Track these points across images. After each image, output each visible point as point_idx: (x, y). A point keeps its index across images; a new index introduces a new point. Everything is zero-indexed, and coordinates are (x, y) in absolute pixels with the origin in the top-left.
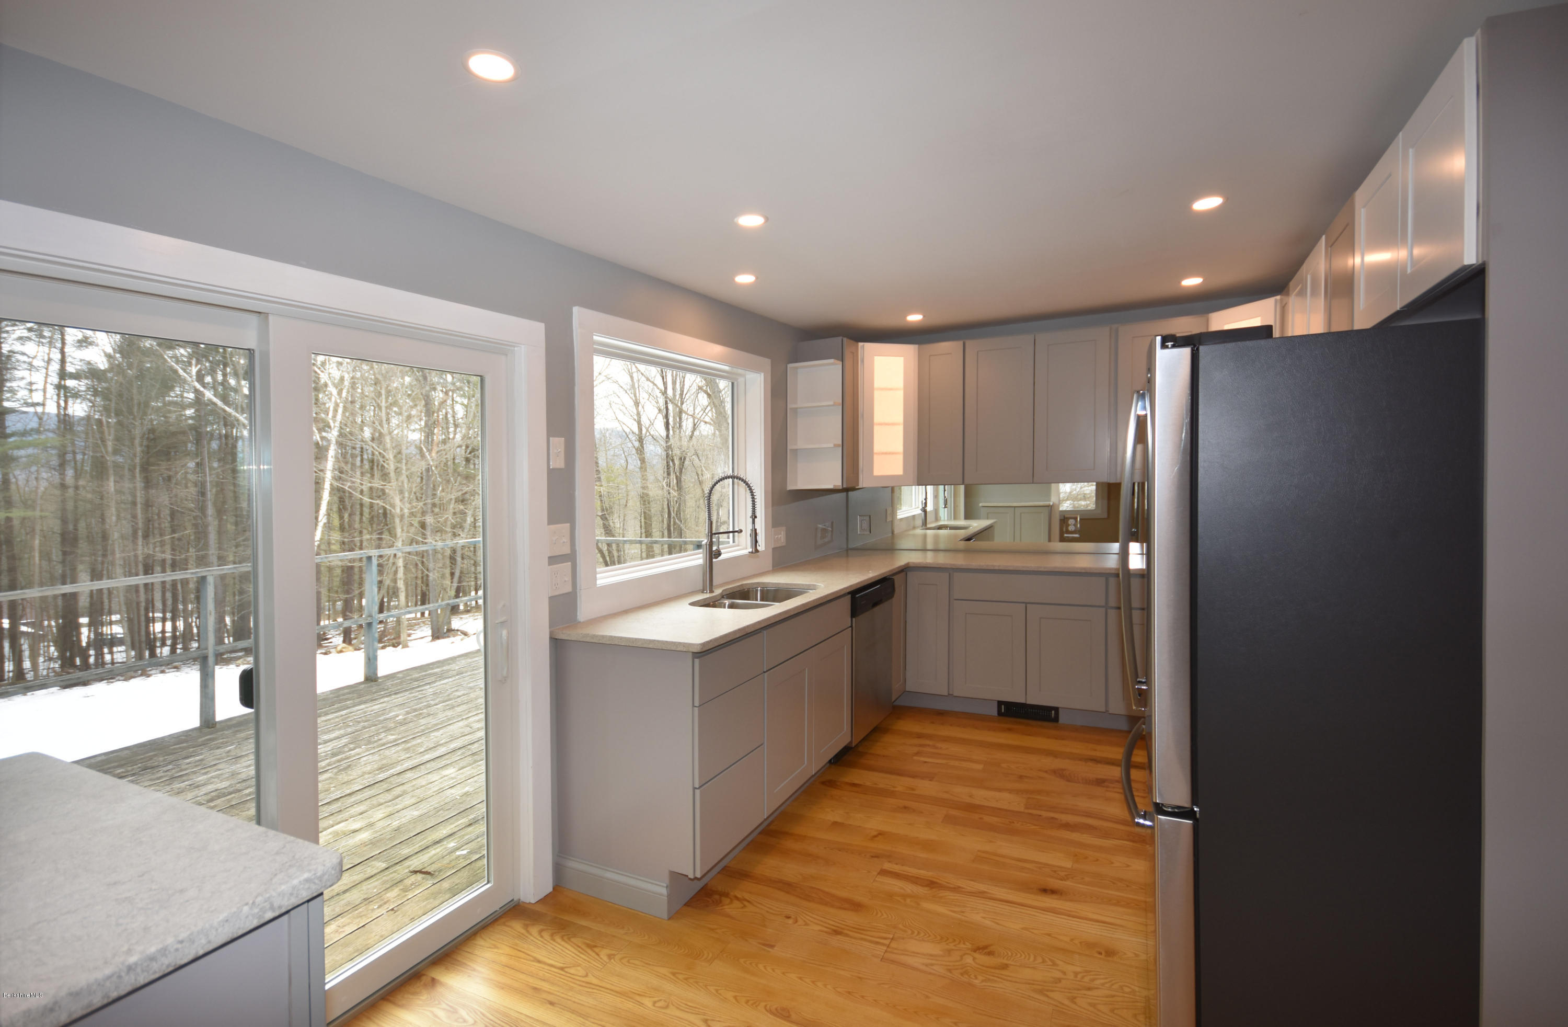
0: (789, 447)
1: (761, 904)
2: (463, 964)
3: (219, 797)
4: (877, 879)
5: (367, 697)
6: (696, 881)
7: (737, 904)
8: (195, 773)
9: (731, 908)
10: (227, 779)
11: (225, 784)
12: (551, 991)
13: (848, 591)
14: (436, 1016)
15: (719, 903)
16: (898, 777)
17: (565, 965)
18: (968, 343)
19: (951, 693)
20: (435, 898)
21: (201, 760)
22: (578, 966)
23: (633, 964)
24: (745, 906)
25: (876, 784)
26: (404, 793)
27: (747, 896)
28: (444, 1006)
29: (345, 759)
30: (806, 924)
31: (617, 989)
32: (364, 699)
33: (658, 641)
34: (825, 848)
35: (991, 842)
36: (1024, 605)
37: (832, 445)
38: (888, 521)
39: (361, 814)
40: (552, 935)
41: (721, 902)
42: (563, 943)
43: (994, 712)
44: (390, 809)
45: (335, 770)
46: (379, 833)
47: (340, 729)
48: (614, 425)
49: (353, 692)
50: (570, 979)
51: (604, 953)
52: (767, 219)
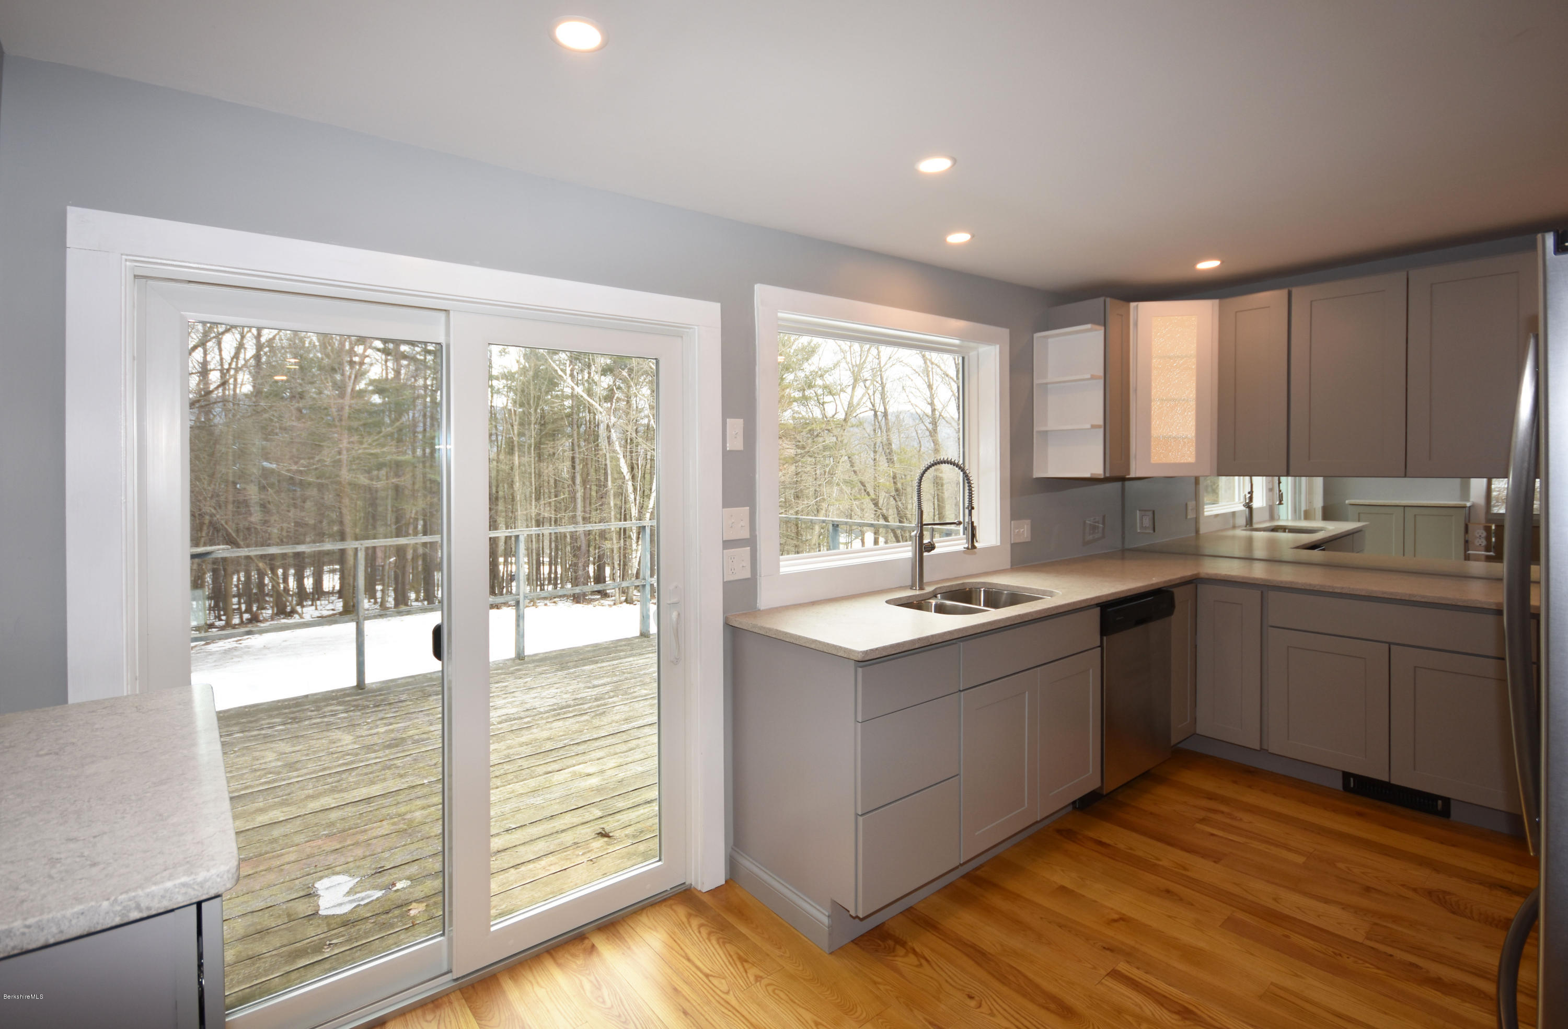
0: (1036, 429)
1: (942, 969)
2: (621, 938)
3: (506, 721)
4: (1103, 981)
5: (637, 651)
6: (857, 919)
7: (912, 959)
8: (498, 696)
9: (905, 962)
10: (517, 706)
11: (514, 710)
12: (689, 999)
13: (1096, 602)
14: (582, 987)
15: (891, 951)
16: (1169, 848)
17: (711, 973)
18: (1295, 291)
19: (1265, 747)
20: (628, 859)
21: (506, 686)
22: (723, 978)
23: (777, 995)
24: (921, 965)
25: (1131, 849)
26: (638, 746)
27: (927, 953)
28: (592, 978)
29: (603, 705)
30: (992, 1014)
31: (753, 1021)
32: (634, 652)
33: (820, 642)
34: (1041, 918)
35: (1296, 975)
36: (1387, 645)
37: (1088, 426)
38: (1189, 517)
39: (599, 759)
40: (709, 934)
41: (894, 950)
42: (717, 946)
43: (1338, 784)
44: (621, 760)
45: (593, 714)
46: (606, 782)
47: (608, 677)
48: (908, 407)
49: (628, 645)
50: (711, 992)
51: (753, 971)
52: (955, 161)
